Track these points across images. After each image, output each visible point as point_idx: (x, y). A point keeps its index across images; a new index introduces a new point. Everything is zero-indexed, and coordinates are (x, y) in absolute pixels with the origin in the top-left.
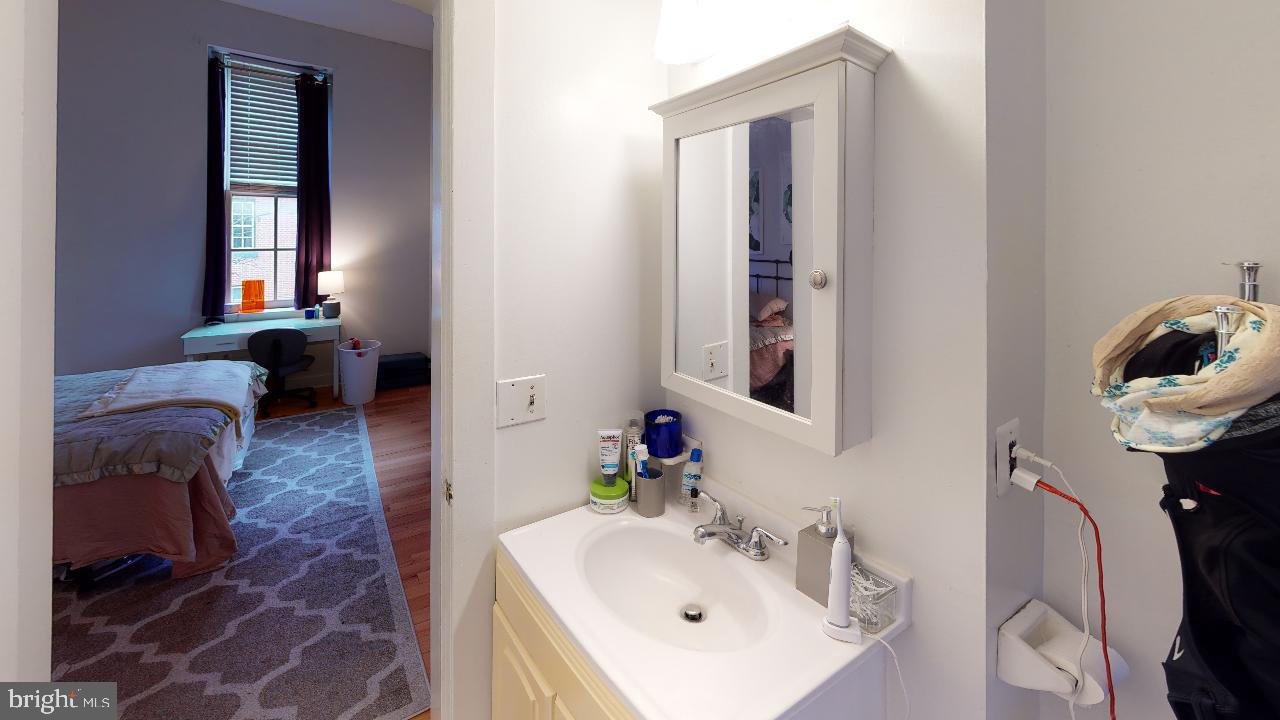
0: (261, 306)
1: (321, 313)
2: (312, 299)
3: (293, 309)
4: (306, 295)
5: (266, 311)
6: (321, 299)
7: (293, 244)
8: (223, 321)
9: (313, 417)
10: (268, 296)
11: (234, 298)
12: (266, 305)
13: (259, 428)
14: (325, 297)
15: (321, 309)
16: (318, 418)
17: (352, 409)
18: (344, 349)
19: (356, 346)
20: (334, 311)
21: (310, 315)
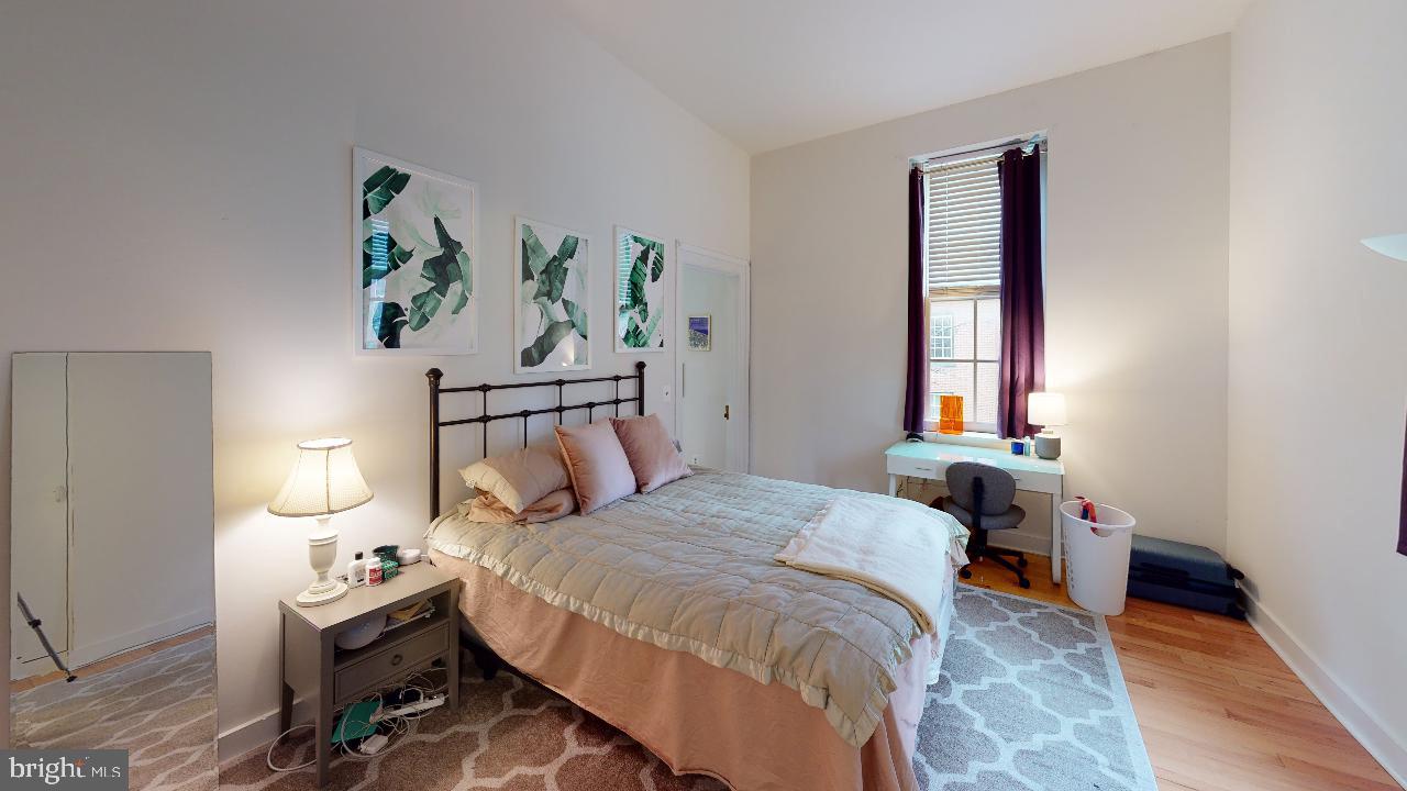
0: (959, 427)
1: (1033, 449)
2: (1020, 429)
3: (995, 437)
4: (1013, 423)
5: (965, 434)
6: (1031, 430)
7: (996, 354)
8: (922, 439)
9: (1026, 607)
10: (967, 416)
11: (932, 414)
12: (965, 426)
13: (959, 596)
14: (1038, 429)
15: (1033, 443)
16: (1034, 613)
17: (1087, 619)
18: (1068, 511)
19: (1087, 512)
20: (1052, 450)
21: (1019, 450)
